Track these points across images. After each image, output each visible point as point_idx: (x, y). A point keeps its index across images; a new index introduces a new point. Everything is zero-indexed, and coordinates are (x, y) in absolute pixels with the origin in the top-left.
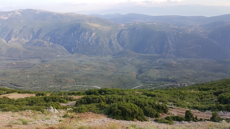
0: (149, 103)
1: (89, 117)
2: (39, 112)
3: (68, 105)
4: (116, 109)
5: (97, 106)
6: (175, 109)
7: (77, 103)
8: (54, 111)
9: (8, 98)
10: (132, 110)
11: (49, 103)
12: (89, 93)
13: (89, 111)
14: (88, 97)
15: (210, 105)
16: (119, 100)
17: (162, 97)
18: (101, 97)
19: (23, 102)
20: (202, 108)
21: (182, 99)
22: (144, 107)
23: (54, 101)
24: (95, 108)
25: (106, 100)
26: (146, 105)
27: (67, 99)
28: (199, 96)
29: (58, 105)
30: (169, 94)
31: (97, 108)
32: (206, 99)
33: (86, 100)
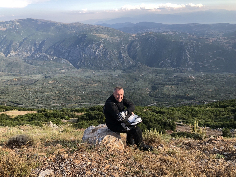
0: (155, 120)
2: (37, 127)
3: (70, 122)
6: (183, 126)
7: (78, 119)
8: (54, 126)
11: (50, 119)
12: (93, 109)
14: (90, 113)
15: (224, 123)
17: (172, 113)
19: (22, 119)
20: (214, 125)
21: (194, 116)
22: (149, 124)
23: (55, 117)
26: (151, 122)
27: (69, 116)
28: (213, 113)
29: (58, 121)
30: (181, 111)
32: (221, 116)
33: (88, 116)
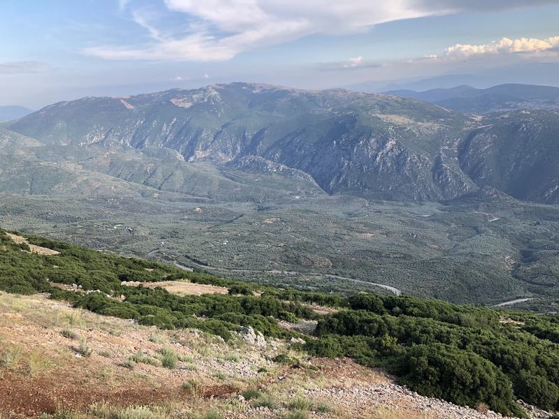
0: (537, 362)
1: (341, 372)
2: (217, 338)
3: (297, 330)
4: (422, 362)
5: (372, 346)
7: (318, 327)
8: (255, 340)
9: (165, 291)
10: (474, 376)
11: (250, 317)
12: (357, 303)
13: (346, 356)
14: (349, 313)
16: (439, 337)
18: (386, 321)
19: (192, 306)
22: (518, 372)
23: (263, 314)
24: (365, 350)
25: (399, 332)
26: (525, 366)
27: (297, 313)
29: (270, 324)
31: (370, 352)
33: (345, 322)
